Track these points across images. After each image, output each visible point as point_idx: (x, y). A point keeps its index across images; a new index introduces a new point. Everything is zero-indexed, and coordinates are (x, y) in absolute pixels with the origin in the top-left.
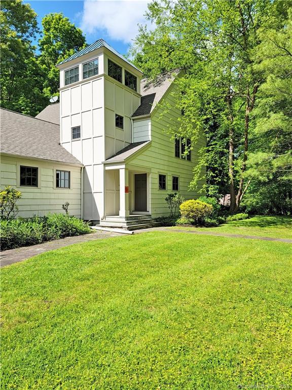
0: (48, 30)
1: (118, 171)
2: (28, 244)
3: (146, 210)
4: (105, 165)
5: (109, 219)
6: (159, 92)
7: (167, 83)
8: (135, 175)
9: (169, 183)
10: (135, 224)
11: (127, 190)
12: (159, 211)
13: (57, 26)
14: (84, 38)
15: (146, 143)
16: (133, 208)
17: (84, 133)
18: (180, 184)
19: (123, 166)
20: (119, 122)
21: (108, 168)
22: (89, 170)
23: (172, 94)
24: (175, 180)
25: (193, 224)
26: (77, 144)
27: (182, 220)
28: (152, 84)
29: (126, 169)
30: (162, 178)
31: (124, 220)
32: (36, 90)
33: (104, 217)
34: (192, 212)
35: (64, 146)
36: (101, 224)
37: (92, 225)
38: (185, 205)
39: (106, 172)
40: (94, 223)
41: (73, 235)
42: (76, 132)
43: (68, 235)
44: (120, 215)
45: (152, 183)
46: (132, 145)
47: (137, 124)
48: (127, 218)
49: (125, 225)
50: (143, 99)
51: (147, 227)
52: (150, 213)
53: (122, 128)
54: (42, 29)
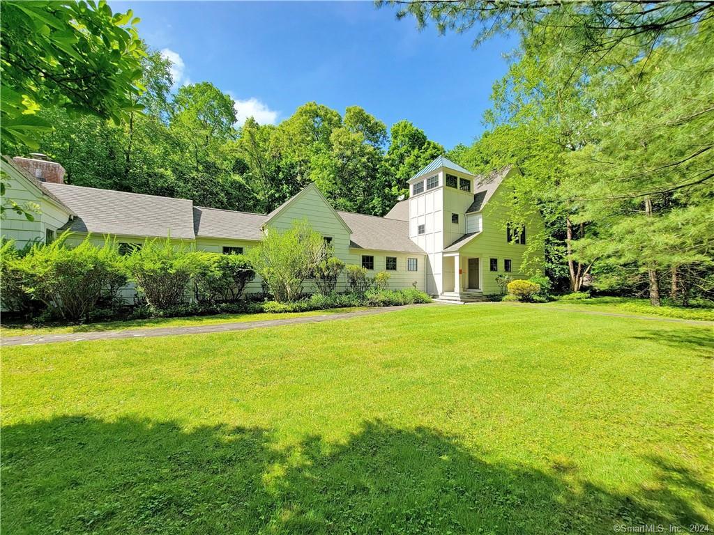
0: (395, 138)
1: (453, 257)
2: (396, 305)
3: (478, 288)
4: (443, 253)
5: (446, 294)
6: (490, 189)
7: (498, 180)
8: (469, 260)
9: (501, 265)
10: (467, 297)
11: (460, 272)
12: (490, 289)
13: (403, 133)
14: (426, 137)
15: (477, 234)
16: (467, 286)
17: (427, 229)
18: (513, 265)
19: (458, 254)
20: (455, 218)
21: (445, 255)
22: (431, 257)
23: (501, 193)
24: (507, 263)
25: (520, 300)
26: (422, 237)
27: (511, 296)
28: (486, 181)
29: (460, 256)
30: (494, 262)
31: (458, 295)
32: (387, 190)
33: (443, 293)
34: (518, 289)
35: (412, 239)
36: (440, 297)
37: (433, 298)
38: (513, 285)
39: (444, 258)
40: (434, 297)
41: (421, 303)
42: (421, 229)
43: (418, 303)
44: (455, 291)
45: (484, 266)
46: (466, 236)
47: (470, 218)
48: (461, 294)
49: (459, 299)
50: (476, 196)
51: (478, 301)
52: (482, 290)
53: (457, 222)
54: (391, 138)
